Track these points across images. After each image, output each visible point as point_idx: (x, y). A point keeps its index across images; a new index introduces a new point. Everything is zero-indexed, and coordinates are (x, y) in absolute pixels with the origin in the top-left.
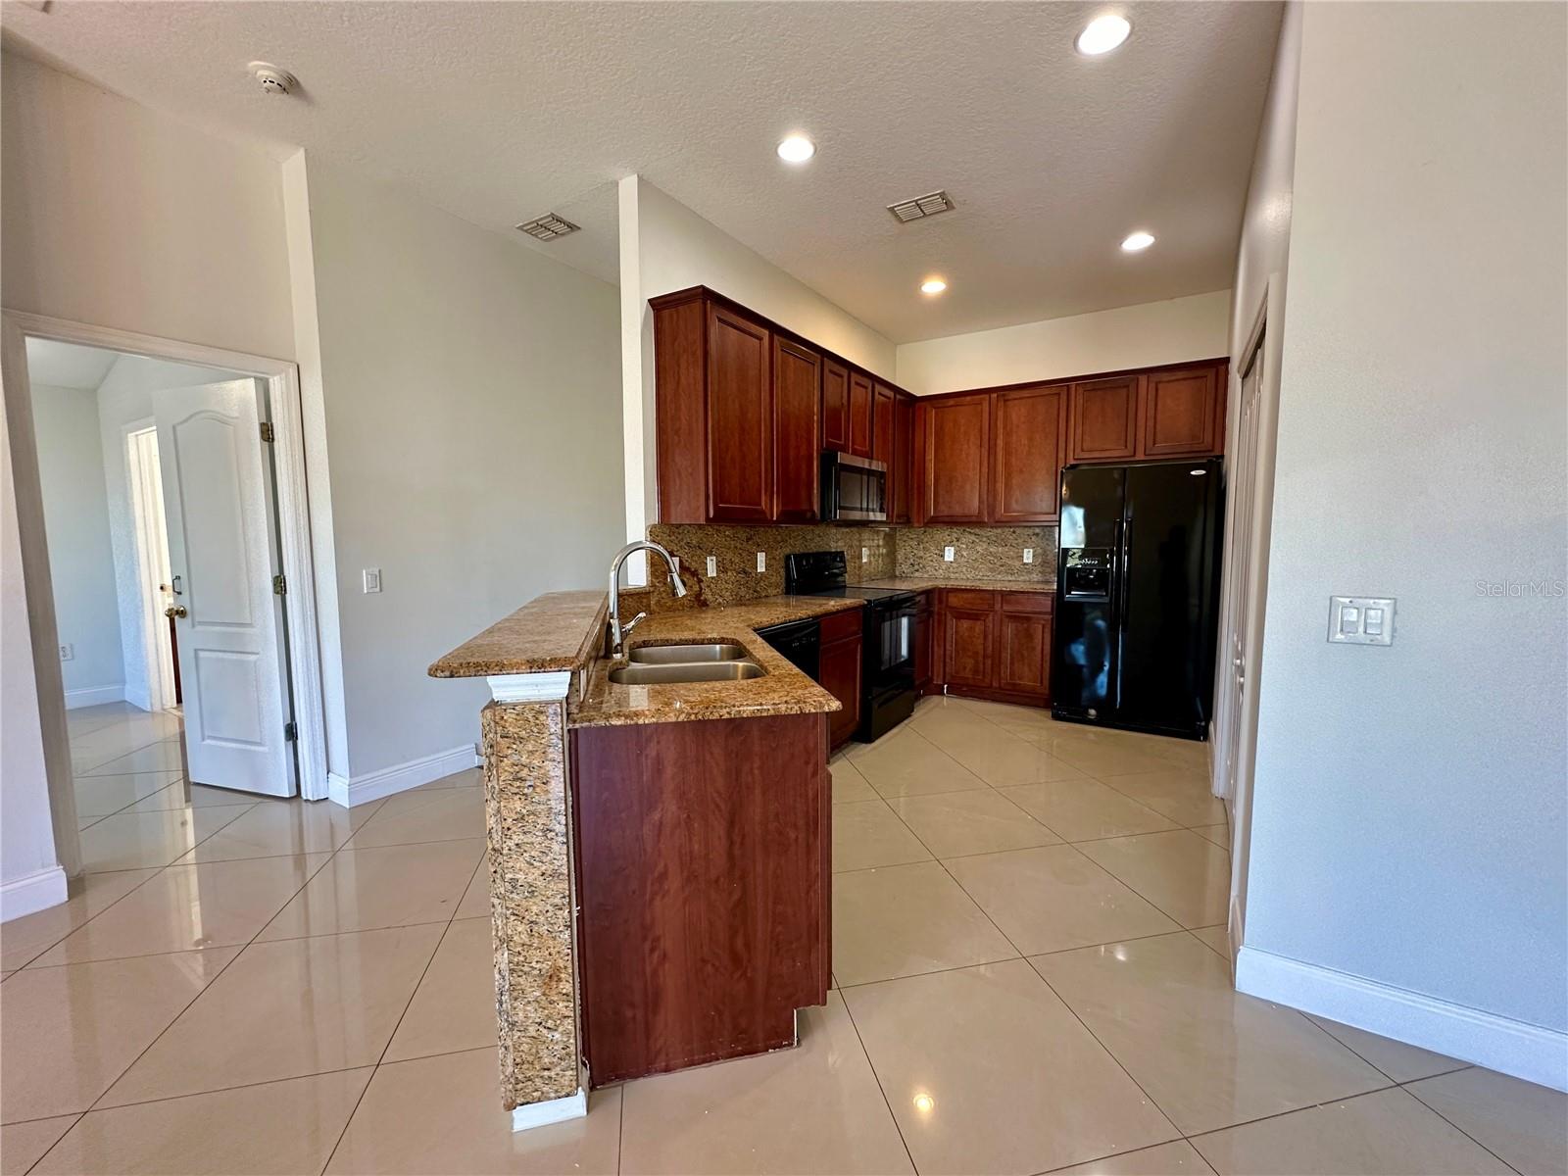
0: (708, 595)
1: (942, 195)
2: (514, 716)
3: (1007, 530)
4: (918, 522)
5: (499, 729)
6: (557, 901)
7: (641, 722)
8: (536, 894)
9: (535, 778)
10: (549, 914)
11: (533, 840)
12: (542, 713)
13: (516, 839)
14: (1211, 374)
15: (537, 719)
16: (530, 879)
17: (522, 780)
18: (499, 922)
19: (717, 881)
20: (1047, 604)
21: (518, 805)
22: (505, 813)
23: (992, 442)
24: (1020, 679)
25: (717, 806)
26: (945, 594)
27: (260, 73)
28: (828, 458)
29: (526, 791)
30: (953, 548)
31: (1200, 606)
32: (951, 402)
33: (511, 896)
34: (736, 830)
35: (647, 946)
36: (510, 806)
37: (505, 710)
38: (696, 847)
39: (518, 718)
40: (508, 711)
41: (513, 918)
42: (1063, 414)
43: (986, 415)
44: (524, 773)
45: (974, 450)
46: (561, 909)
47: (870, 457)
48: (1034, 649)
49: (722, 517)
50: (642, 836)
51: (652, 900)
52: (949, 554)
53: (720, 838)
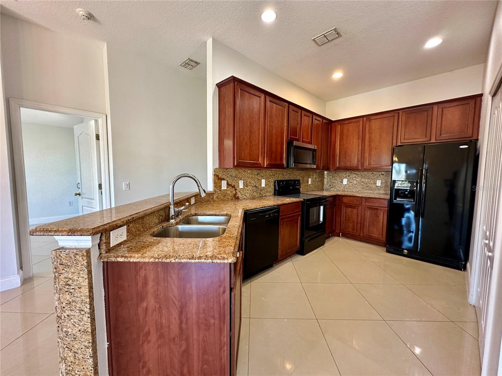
0: (239, 195)
1: (335, 30)
2: (65, 255)
3: (370, 172)
4: (333, 169)
5: (59, 260)
6: (86, 344)
7: (131, 260)
8: (77, 339)
9: (75, 285)
10: (83, 350)
11: (75, 314)
12: (77, 254)
13: (67, 313)
14: (472, 102)
15: (75, 257)
16: (74, 332)
17: (69, 285)
18: (61, 350)
19: (174, 339)
20: (386, 203)
21: (68, 297)
22: (62, 300)
23: (363, 137)
24: (373, 234)
25: (174, 303)
26: (341, 197)
27: (80, 13)
28: (290, 144)
29: (71, 291)
30: (347, 179)
31: (463, 207)
32: (347, 122)
33: (66, 339)
34: (184, 316)
35: (141, 364)
36: (64, 297)
37: (61, 252)
38: (164, 321)
39: (67, 256)
40: (62, 252)
41: (67, 349)
42: (396, 124)
43: (361, 127)
44: (70, 282)
45: (355, 141)
46: (88, 348)
47: (310, 143)
48: (379, 222)
49: (240, 165)
50: (138, 313)
51: (143, 344)
52: (345, 181)
53: (175, 318)
